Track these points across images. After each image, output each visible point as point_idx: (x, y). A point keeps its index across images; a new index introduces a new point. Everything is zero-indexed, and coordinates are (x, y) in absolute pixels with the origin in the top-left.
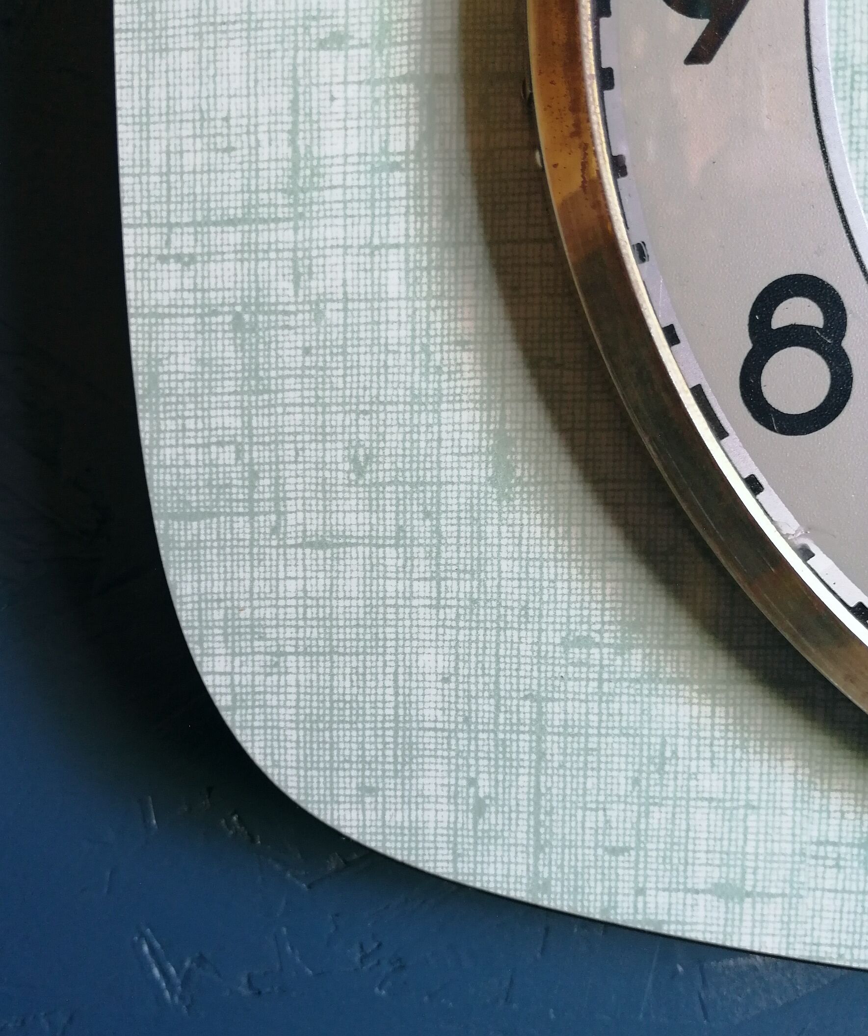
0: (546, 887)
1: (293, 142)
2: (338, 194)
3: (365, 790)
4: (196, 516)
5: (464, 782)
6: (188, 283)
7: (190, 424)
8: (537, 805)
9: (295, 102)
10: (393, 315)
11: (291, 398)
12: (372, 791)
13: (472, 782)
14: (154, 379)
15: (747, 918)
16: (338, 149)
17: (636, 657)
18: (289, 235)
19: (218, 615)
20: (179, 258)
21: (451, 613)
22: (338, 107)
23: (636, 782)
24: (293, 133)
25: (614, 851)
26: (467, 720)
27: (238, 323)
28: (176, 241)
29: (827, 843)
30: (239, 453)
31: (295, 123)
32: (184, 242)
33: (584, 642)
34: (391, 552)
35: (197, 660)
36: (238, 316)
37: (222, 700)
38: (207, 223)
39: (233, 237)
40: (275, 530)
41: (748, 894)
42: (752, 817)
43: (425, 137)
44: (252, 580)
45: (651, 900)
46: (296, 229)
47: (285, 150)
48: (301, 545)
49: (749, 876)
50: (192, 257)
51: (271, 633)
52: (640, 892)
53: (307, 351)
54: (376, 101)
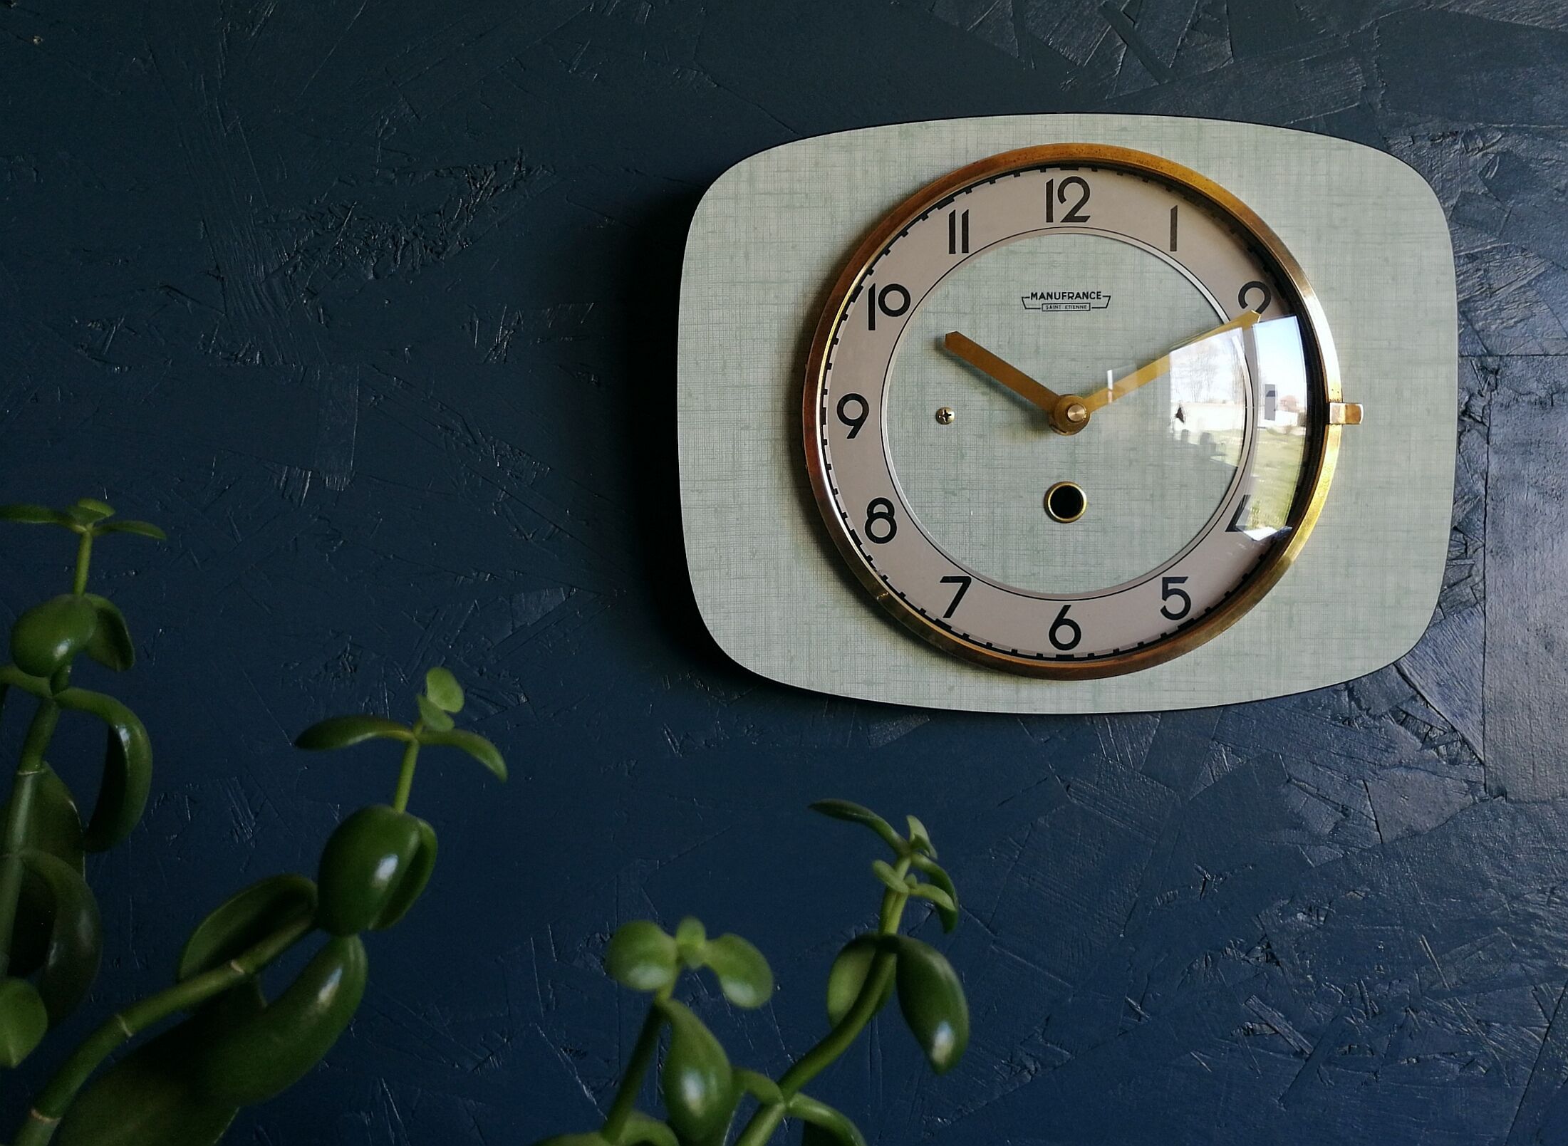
0: (813, 684)
1: (733, 457)
2: (747, 473)
3: (756, 655)
4: (703, 570)
5: (786, 651)
6: (700, 498)
7: (701, 541)
8: (809, 658)
9: (733, 446)
10: (764, 508)
11: (733, 533)
12: (758, 655)
13: (789, 651)
14: (689, 528)
15: (874, 691)
16: (747, 459)
17: (838, 609)
18: (732, 485)
19: (709, 601)
20: (697, 491)
21: (782, 598)
22: (747, 447)
23: (839, 649)
24: (733, 454)
25: (834, 671)
26: (787, 632)
27: (716, 510)
28: (696, 486)
29: (896, 666)
30: (716, 551)
31: (734, 451)
32: (699, 486)
33: (823, 606)
34: (763, 580)
35: (702, 616)
36: (716, 509)
37: (709, 629)
38: (707, 480)
39: (715, 484)
40: (727, 574)
41: (874, 683)
42: (874, 659)
43: (773, 457)
44: (720, 589)
45: (845, 686)
46: (734, 483)
47: (731, 459)
48: (736, 578)
49: (874, 677)
50: (702, 491)
51: (726, 606)
52: (842, 684)
53: (737, 519)
54: (758, 446)
